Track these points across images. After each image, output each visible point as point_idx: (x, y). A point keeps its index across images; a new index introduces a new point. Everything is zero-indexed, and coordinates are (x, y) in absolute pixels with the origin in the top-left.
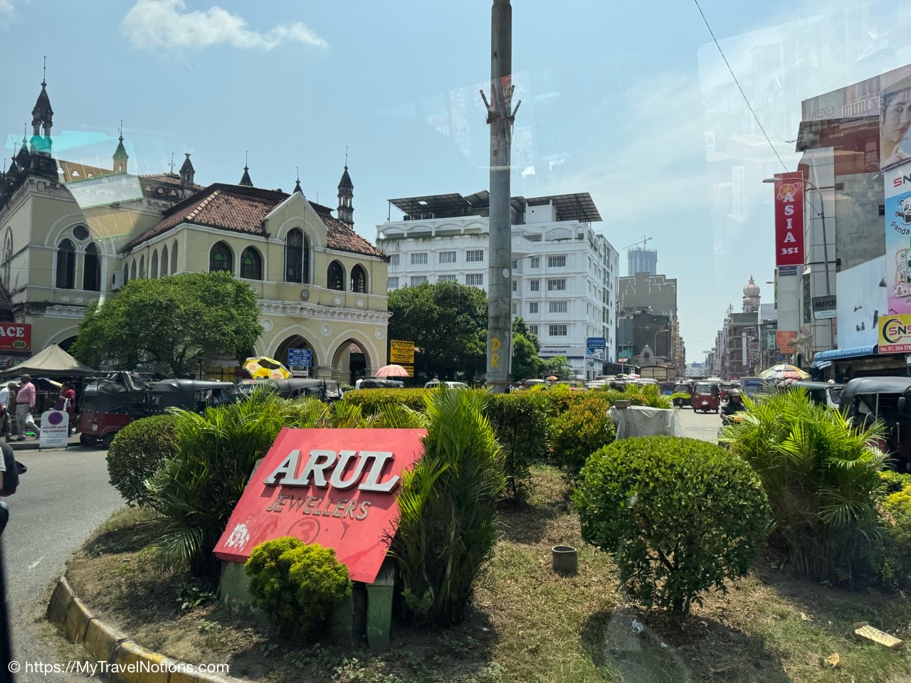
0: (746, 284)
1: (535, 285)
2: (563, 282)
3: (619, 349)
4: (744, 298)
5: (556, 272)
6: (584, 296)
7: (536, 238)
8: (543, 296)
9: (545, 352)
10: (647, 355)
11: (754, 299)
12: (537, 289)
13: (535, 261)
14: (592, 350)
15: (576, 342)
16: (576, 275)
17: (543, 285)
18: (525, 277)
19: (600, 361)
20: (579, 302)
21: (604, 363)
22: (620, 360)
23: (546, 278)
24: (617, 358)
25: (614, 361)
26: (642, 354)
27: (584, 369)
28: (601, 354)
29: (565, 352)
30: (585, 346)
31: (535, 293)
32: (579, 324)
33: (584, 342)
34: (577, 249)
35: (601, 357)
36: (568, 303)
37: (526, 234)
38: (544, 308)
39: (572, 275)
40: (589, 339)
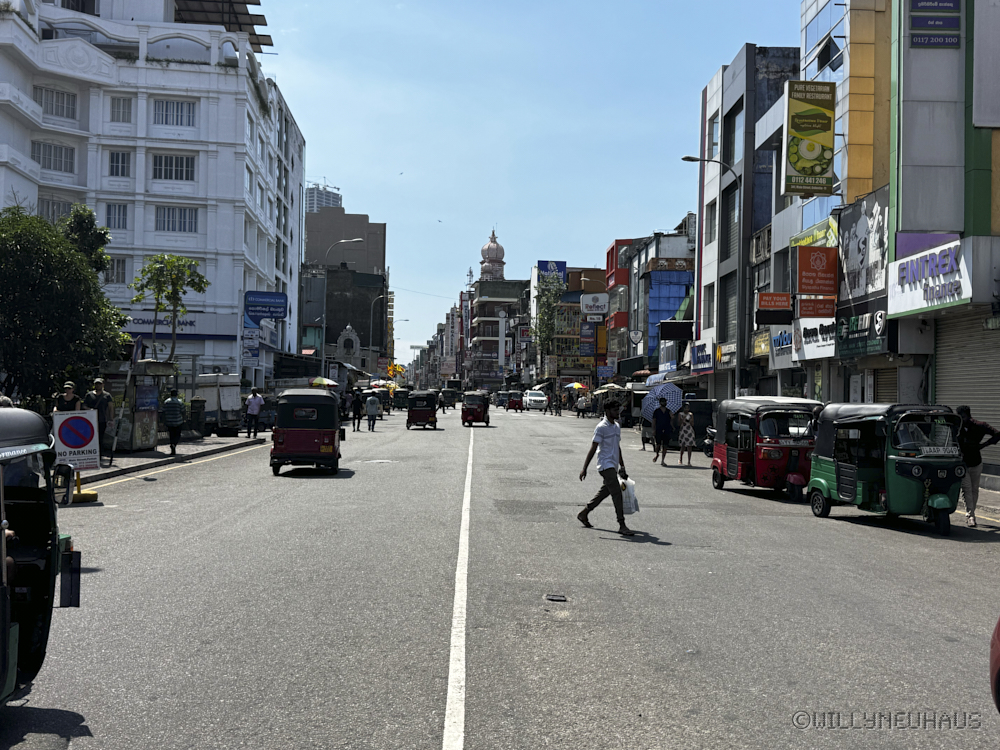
0: (487, 244)
1: (120, 162)
2: (190, 161)
3: (303, 330)
4: (482, 263)
5: (173, 135)
6: (238, 197)
7: (124, 52)
8: (140, 189)
9: (144, 322)
10: (349, 344)
11: (497, 266)
12: (125, 173)
13: (122, 104)
14: (257, 320)
15: (218, 302)
16: (220, 149)
17: (141, 164)
18: (94, 140)
19: (269, 349)
20: (226, 210)
21: (276, 353)
22: (305, 352)
23: (148, 149)
24: (300, 347)
25: (294, 351)
26: (341, 340)
27: (238, 364)
28: (272, 333)
29: (192, 323)
30: (240, 311)
31: (119, 183)
32: (225, 261)
33: (238, 302)
34: (223, 87)
35: (272, 341)
36: (200, 212)
37: (100, 39)
38: (142, 218)
39: (212, 148)
40: (249, 294)
